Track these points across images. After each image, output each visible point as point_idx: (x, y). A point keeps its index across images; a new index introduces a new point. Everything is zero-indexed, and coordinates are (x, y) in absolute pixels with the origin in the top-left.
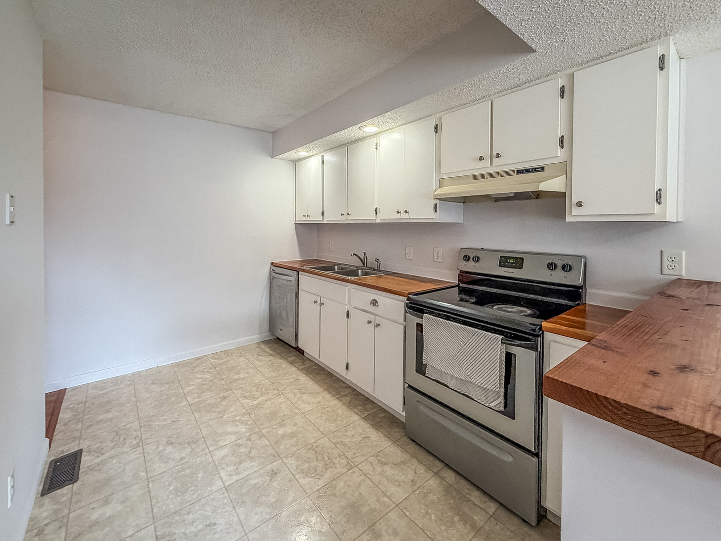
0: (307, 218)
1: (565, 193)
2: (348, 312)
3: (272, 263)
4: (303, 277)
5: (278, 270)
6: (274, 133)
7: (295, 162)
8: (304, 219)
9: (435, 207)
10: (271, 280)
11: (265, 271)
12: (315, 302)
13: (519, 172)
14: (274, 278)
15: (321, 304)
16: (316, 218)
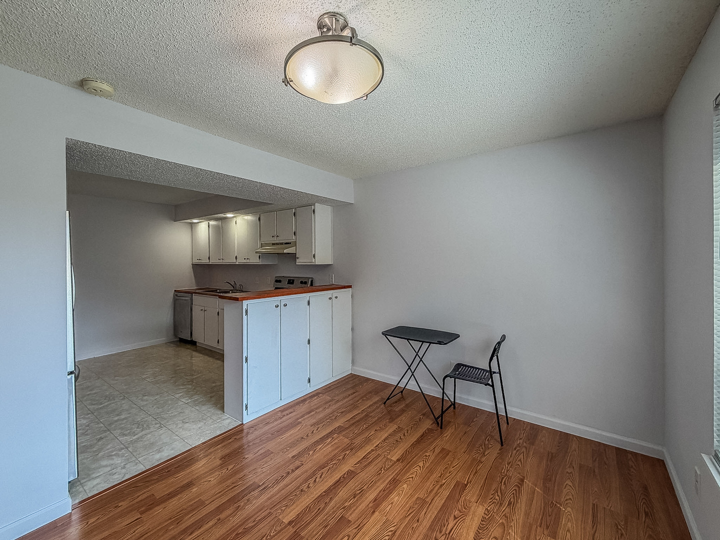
0: (200, 261)
1: (296, 253)
2: (218, 313)
3: (175, 291)
4: (195, 297)
5: (179, 294)
6: (176, 206)
7: (192, 224)
8: (198, 261)
9: (259, 257)
10: (175, 300)
11: (171, 295)
12: (201, 310)
13: (285, 244)
14: (176, 299)
15: (205, 311)
16: (205, 261)
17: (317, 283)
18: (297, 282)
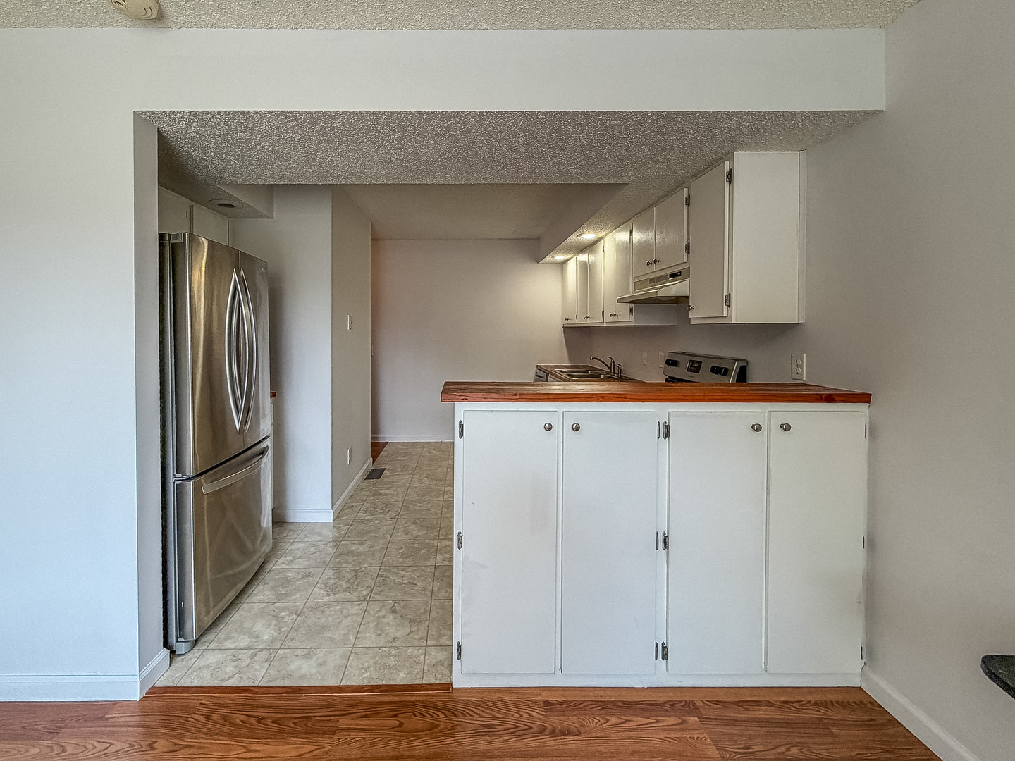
17: (757, 376)
18: (706, 368)
